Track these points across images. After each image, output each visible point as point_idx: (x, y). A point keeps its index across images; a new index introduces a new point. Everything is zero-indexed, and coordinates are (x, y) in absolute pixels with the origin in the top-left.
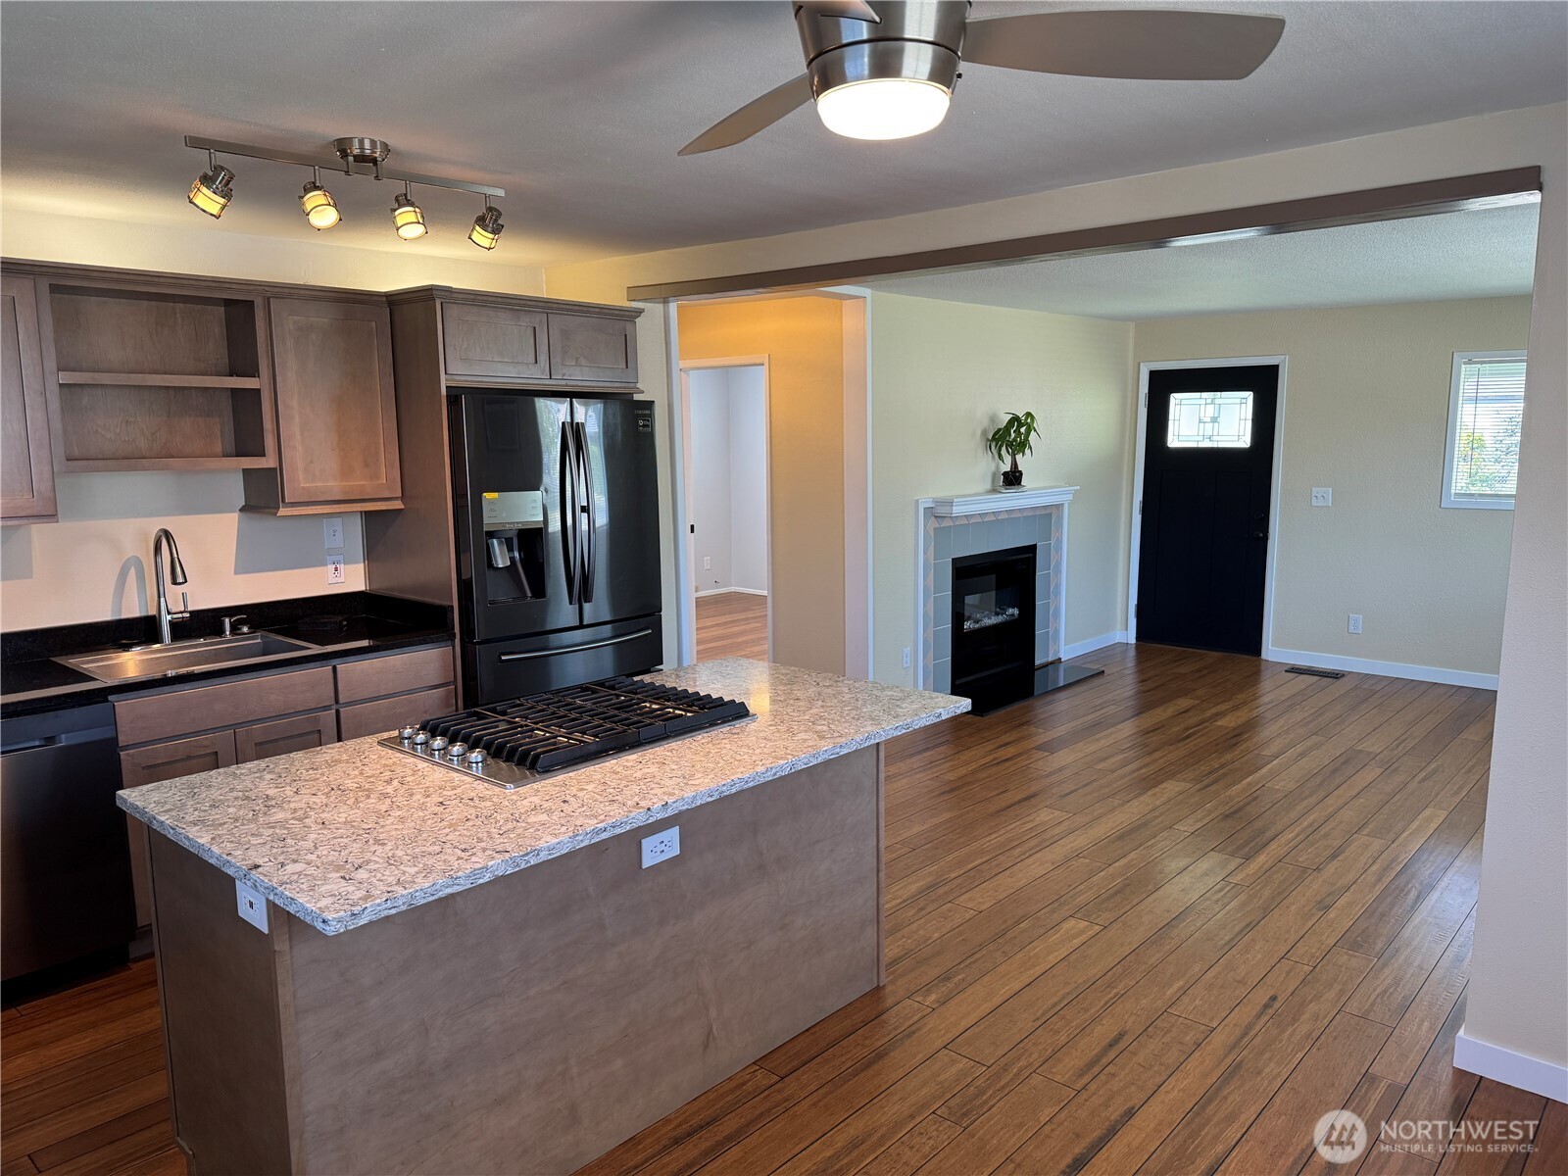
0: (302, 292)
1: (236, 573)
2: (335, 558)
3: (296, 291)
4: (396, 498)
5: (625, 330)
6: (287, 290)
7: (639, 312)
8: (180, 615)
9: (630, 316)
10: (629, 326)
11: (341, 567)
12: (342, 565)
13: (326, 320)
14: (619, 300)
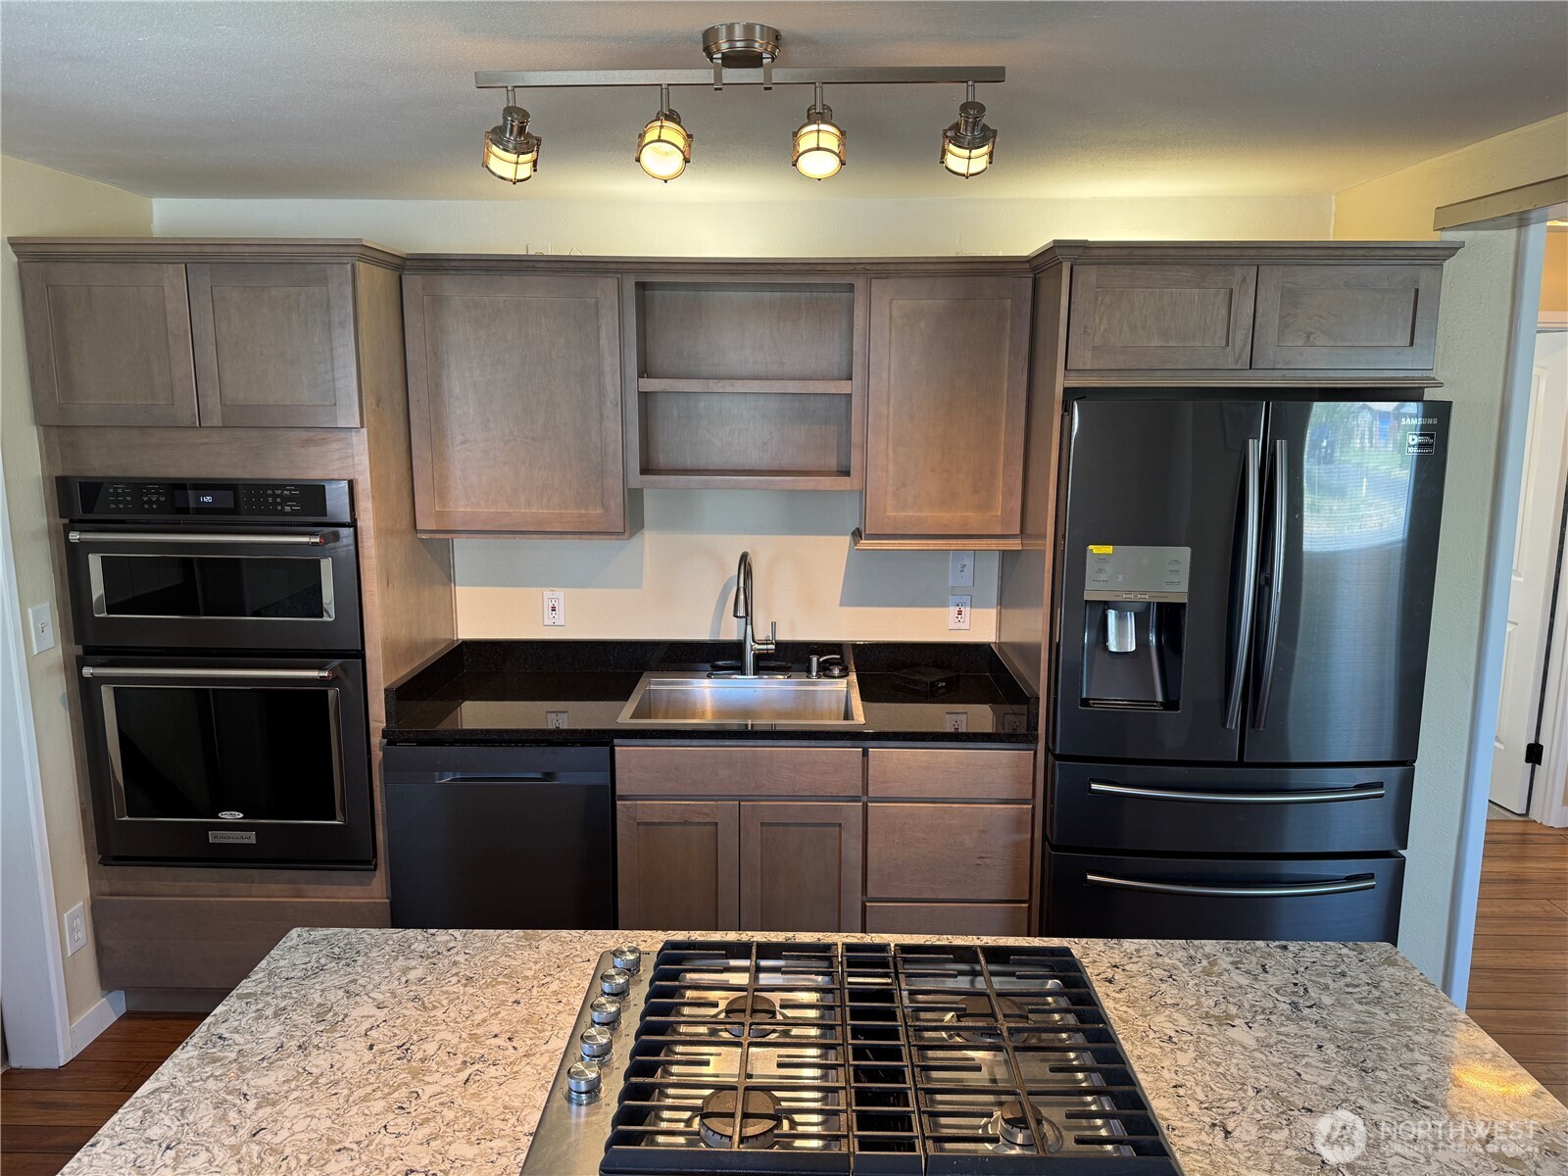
0: (912, 267)
1: (841, 605)
2: (958, 599)
3: (906, 267)
4: (1014, 536)
5: (1417, 281)
6: (893, 267)
7: (1452, 250)
8: (765, 647)
9: (1434, 256)
10: (1425, 275)
11: (966, 610)
12: (968, 609)
13: (942, 302)
14: (1419, 231)
